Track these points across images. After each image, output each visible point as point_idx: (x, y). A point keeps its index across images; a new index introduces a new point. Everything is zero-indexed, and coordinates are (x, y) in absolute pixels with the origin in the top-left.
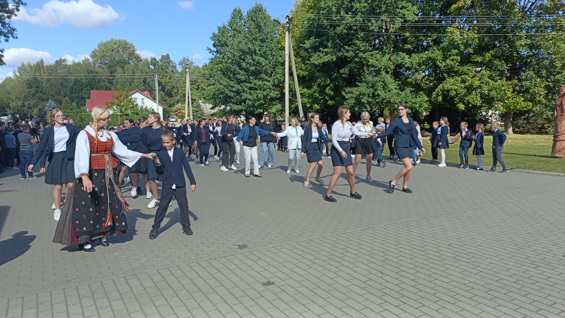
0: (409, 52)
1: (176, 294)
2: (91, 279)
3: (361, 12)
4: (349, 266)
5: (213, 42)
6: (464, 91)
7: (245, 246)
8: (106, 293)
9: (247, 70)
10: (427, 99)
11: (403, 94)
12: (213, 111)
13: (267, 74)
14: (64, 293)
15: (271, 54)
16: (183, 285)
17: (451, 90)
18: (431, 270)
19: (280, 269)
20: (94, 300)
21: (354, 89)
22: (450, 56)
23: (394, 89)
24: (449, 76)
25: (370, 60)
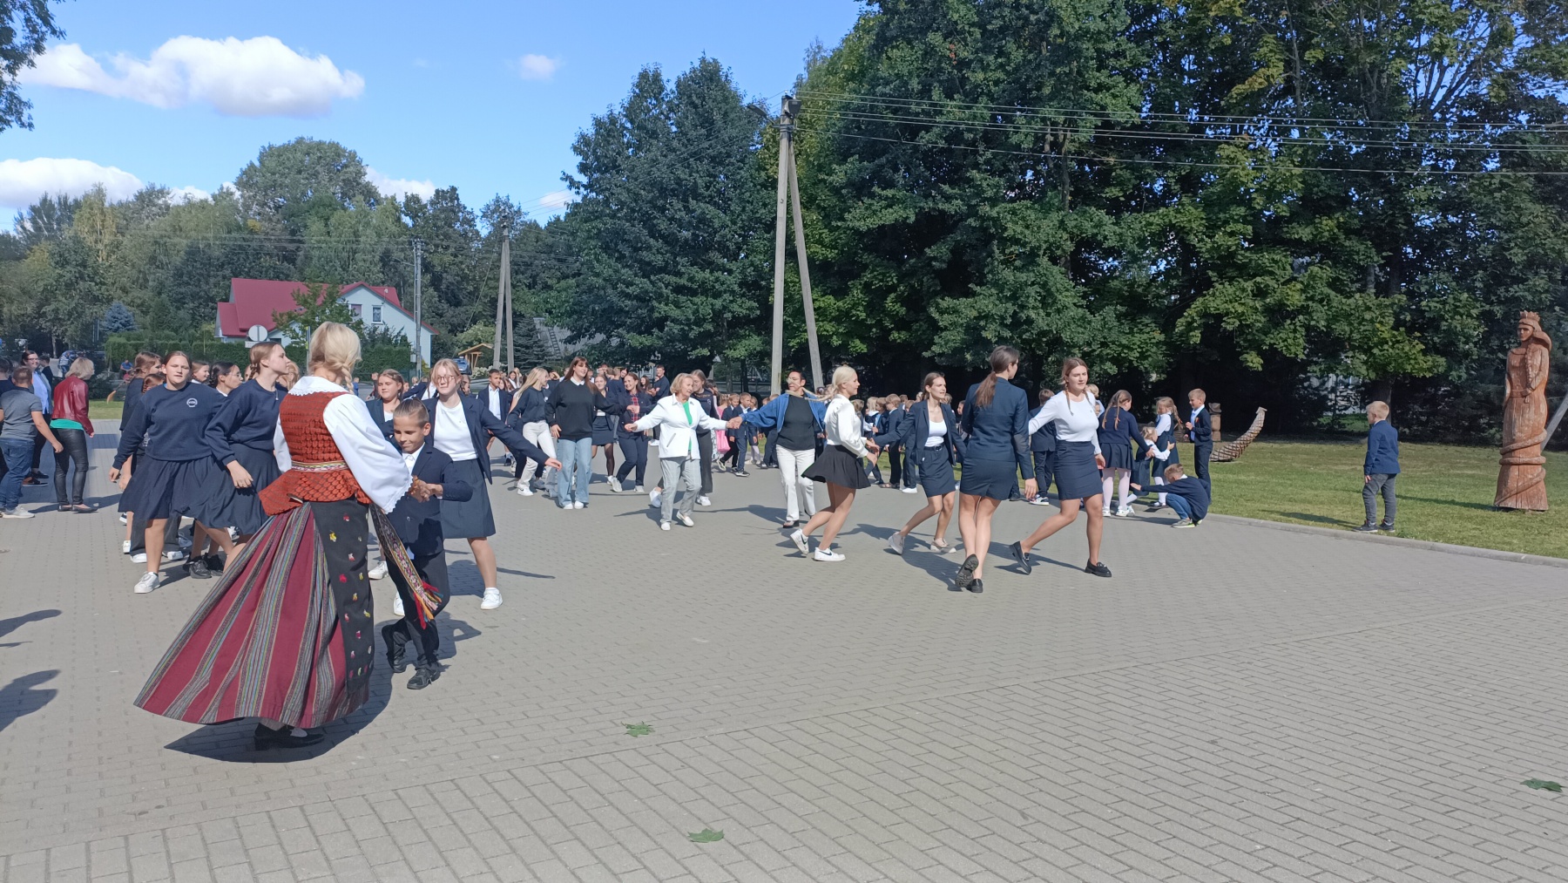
0: (1115, 208)
1: (446, 861)
2: (205, 808)
3: (987, 95)
4: (933, 794)
5: (579, 159)
6: (1260, 320)
7: (645, 729)
8: (246, 850)
9: (669, 240)
10: (1162, 338)
11: (1096, 320)
12: (571, 348)
13: (723, 249)
14: (127, 847)
15: (739, 199)
16: (465, 835)
17: (1227, 314)
18: (1159, 811)
19: (740, 795)
20: (211, 870)
21: (962, 303)
22: (1226, 222)
23: (1073, 308)
24: (1221, 276)
25: (1009, 225)
